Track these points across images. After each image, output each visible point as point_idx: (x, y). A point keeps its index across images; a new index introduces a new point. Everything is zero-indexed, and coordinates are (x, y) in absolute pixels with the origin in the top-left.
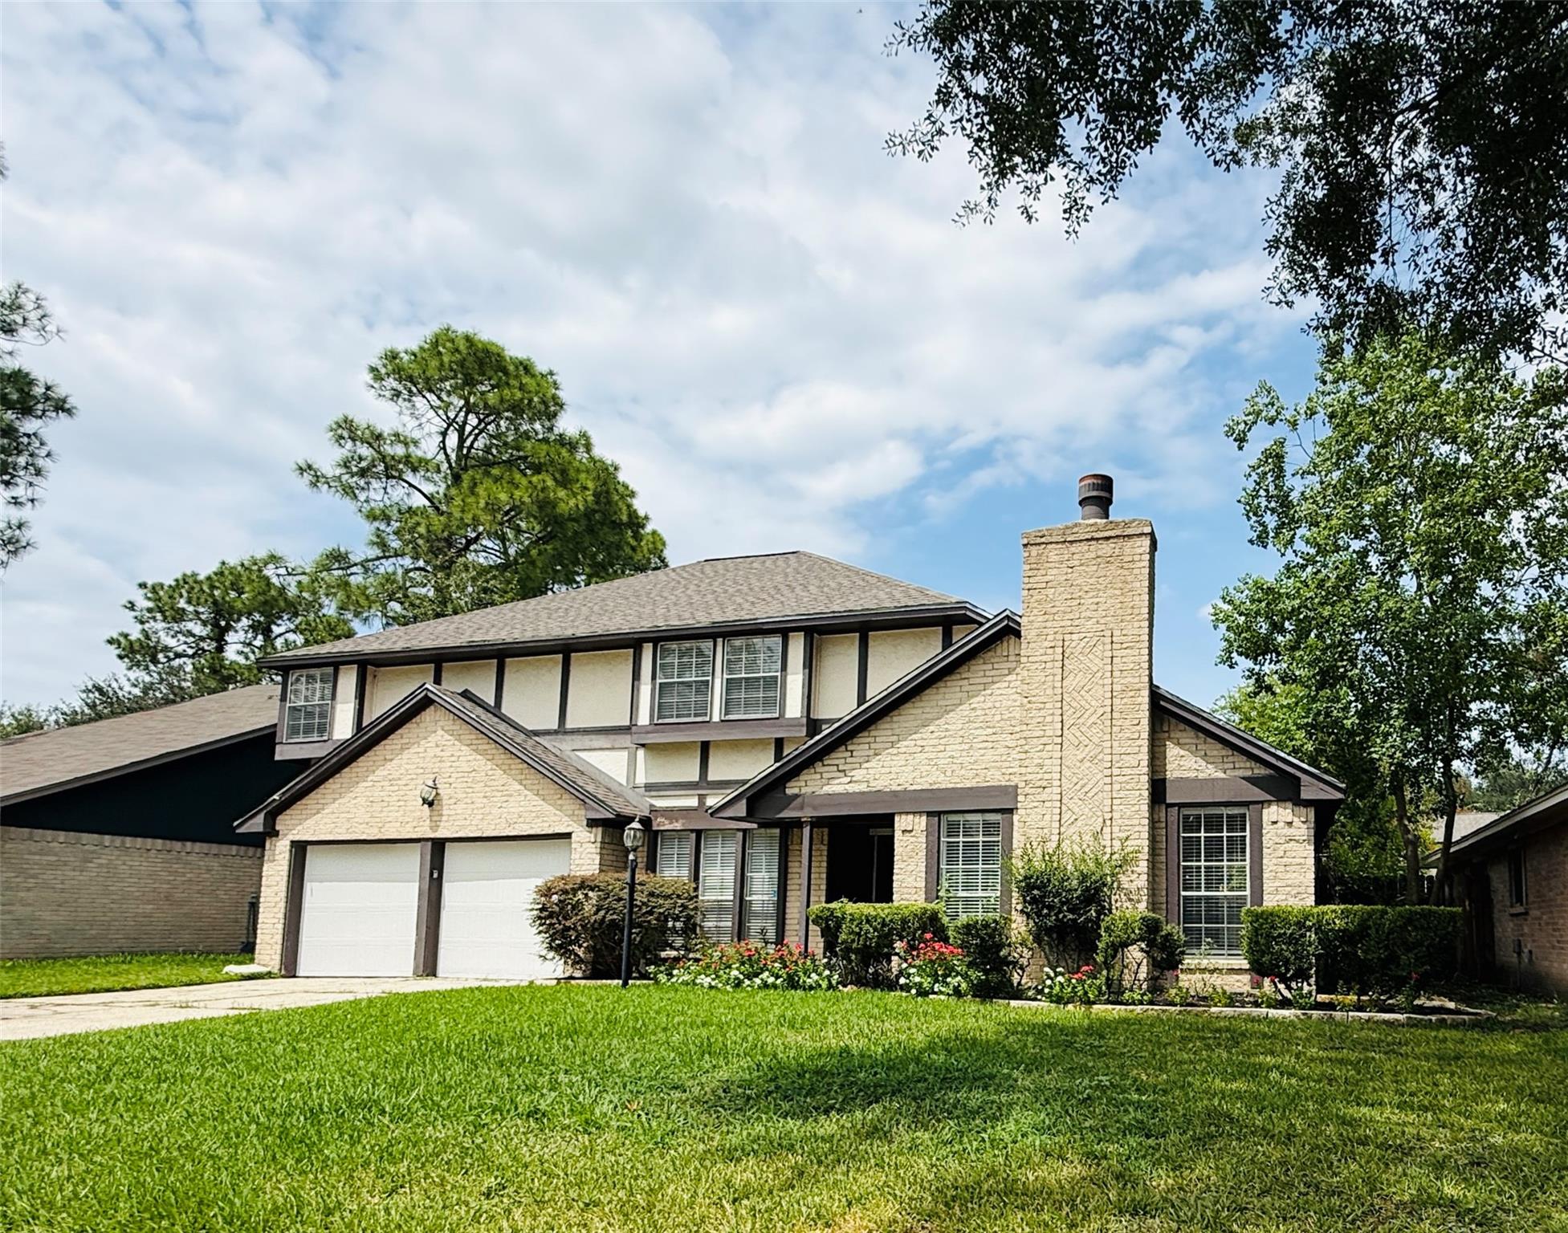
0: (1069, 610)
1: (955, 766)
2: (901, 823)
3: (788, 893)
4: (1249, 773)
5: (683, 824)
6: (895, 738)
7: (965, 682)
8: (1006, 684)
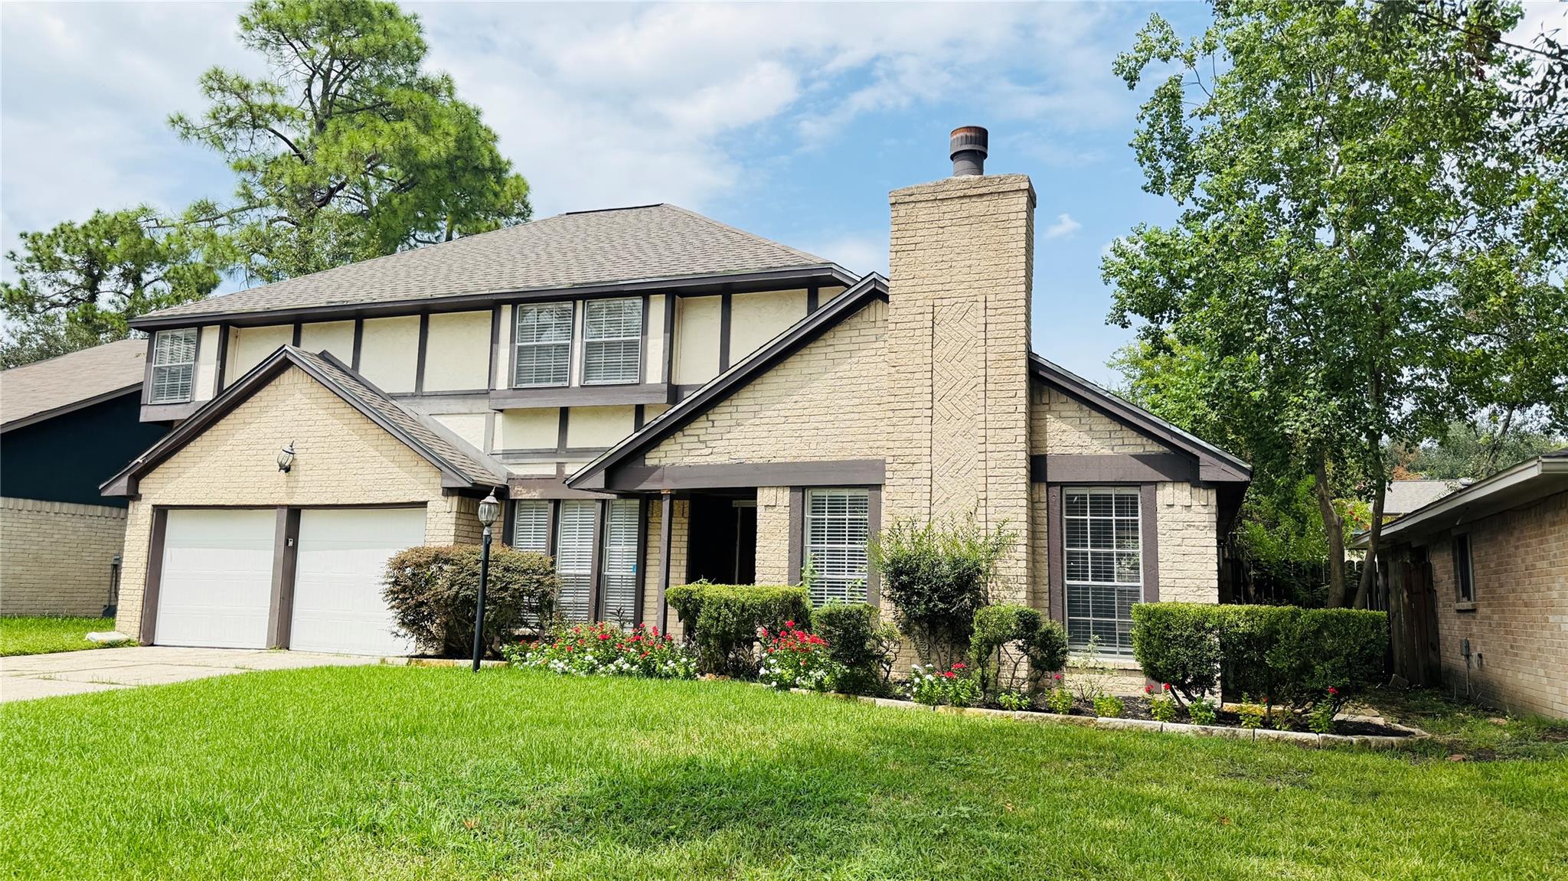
0: (939, 273)
1: (820, 439)
2: (764, 497)
3: (648, 569)
4: (1140, 451)
5: (541, 494)
6: (757, 408)
7: (830, 349)
8: (873, 352)
